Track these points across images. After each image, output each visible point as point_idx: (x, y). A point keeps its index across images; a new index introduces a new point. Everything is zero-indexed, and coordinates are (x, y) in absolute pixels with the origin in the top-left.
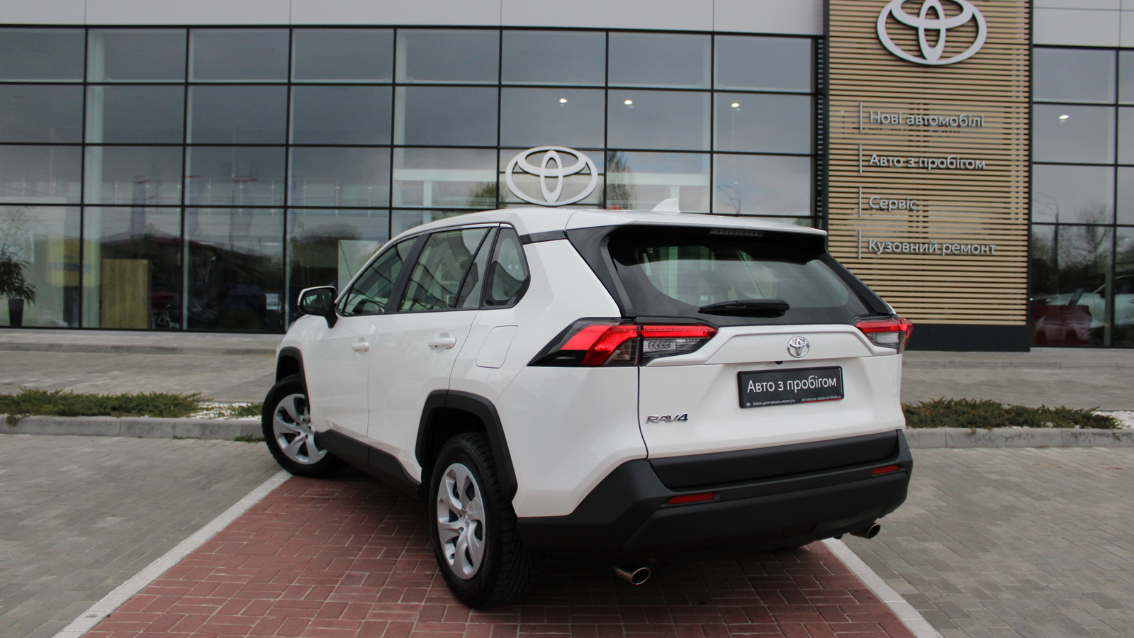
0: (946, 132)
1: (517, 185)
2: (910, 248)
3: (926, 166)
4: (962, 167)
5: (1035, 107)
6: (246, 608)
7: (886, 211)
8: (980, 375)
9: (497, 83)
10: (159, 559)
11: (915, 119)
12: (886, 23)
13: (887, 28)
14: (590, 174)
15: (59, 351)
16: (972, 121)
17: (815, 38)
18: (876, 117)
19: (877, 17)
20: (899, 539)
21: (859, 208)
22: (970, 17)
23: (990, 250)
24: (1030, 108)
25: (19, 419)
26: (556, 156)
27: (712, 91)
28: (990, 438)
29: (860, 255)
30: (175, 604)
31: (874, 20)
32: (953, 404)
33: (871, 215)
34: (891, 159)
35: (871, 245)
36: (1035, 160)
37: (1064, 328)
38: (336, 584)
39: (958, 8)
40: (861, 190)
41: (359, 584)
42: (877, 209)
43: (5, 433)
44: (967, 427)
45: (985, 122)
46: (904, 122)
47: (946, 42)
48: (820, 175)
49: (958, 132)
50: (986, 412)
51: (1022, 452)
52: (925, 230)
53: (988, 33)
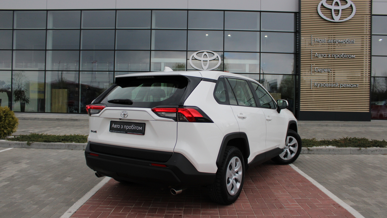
0: (341, 45)
1: (193, 63)
2: (329, 85)
3: (334, 57)
4: (347, 57)
5: (373, 36)
6: (122, 210)
7: (320, 73)
8: (355, 129)
9: (186, 29)
10: (88, 192)
11: (331, 41)
12: (321, 8)
13: (321, 9)
14: (218, 60)
15: (38, 120)
16: (351, 41)
17: (295, 13)
18: (317, 40)
19: (317, 6)
20: (344, 186)
21: (311, 72)
22: (350, 5)
23: (357, 86)
24: (371, 37)
25: (31, 143)
26: (207, 54)
27: (260, 31)
28: (366, 151)
29: (312, 88)
30: (97, 208)
32: (351, 139)
33: (315, 74)
34: (322, 54)
35: (315, 84)
36: (372, 55)
37: (379, 114)
39: (346, 2)
40: (312, 65)
42: (317, 72)
43: (26, 148)
44: (357, 147)
45: (355, 42)
46: (327, 42)
47: (342, 14)
48: (298, 60)
49: (345, 45)
50: (364, 142)
51: (378, 156)
52: (334, 79)
53: (356, 11)
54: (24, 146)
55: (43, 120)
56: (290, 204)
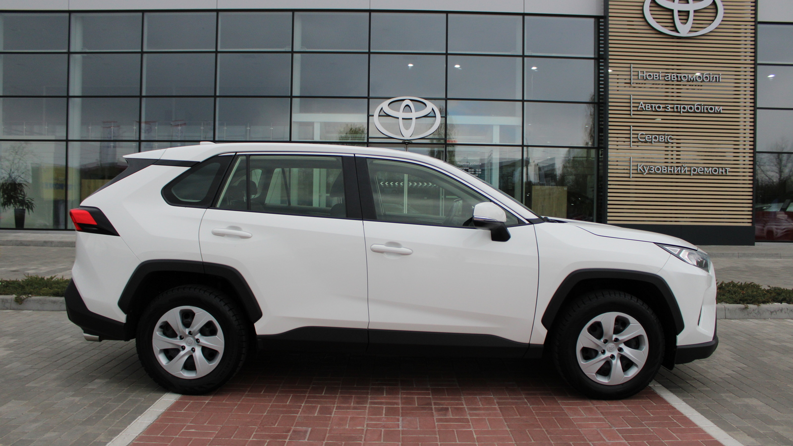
0: (692, 85)
1: (382, 124)
2: (667, 170)
3: (679, 110)
4: (705, 111)
5: (759, 67)
7: (648, 144)
8: (724, 263)
9: (367, 51)
11: (671, 76)
12: (650, 6)
13: (650, 10)
14: (435, 117)
15: (51, 246)
16: (713, 78)
17: (597, 18)
18: (643, 75)
19: (644, 3)
21: (630, 141)
23: (726, 172)
24: (755, 68)
25: (24, 299)
26: (410, 103)
27: (523, 56)
28: (758, 311)
29: (631, 175)
31: (641, 4)
32: (724, 285)
33: (638, 146)
34: (653, 105)
35: (639, 168)
36: (758, 106)
38: (286, 439)
40: (632, 128)
41: (304, 439)
42: (642, 142)
43: (13, 309)
44: (739, 303)
45: (722, 78)
46: (663, 78)
47: (694, 20)
48: (602, 117)
49: (701, 86)
50: (752, 292)
51: (786, 323)
52: (678, 157)
53: (724, 13)
54: (7, 305)
55: (63, 247)
56: (608, 441)
